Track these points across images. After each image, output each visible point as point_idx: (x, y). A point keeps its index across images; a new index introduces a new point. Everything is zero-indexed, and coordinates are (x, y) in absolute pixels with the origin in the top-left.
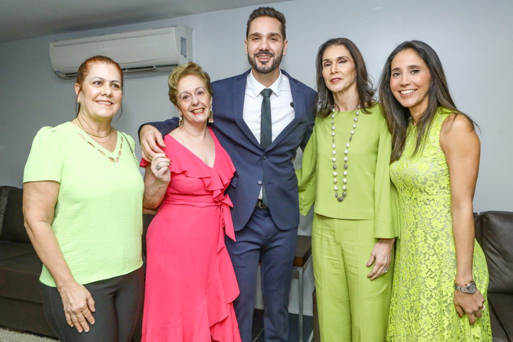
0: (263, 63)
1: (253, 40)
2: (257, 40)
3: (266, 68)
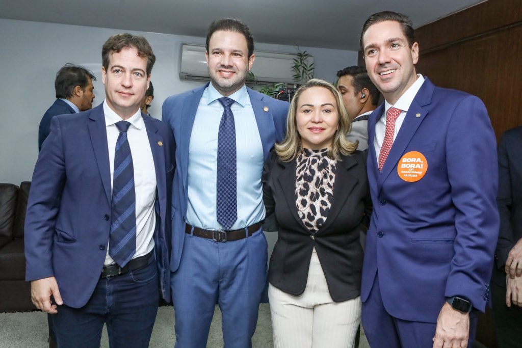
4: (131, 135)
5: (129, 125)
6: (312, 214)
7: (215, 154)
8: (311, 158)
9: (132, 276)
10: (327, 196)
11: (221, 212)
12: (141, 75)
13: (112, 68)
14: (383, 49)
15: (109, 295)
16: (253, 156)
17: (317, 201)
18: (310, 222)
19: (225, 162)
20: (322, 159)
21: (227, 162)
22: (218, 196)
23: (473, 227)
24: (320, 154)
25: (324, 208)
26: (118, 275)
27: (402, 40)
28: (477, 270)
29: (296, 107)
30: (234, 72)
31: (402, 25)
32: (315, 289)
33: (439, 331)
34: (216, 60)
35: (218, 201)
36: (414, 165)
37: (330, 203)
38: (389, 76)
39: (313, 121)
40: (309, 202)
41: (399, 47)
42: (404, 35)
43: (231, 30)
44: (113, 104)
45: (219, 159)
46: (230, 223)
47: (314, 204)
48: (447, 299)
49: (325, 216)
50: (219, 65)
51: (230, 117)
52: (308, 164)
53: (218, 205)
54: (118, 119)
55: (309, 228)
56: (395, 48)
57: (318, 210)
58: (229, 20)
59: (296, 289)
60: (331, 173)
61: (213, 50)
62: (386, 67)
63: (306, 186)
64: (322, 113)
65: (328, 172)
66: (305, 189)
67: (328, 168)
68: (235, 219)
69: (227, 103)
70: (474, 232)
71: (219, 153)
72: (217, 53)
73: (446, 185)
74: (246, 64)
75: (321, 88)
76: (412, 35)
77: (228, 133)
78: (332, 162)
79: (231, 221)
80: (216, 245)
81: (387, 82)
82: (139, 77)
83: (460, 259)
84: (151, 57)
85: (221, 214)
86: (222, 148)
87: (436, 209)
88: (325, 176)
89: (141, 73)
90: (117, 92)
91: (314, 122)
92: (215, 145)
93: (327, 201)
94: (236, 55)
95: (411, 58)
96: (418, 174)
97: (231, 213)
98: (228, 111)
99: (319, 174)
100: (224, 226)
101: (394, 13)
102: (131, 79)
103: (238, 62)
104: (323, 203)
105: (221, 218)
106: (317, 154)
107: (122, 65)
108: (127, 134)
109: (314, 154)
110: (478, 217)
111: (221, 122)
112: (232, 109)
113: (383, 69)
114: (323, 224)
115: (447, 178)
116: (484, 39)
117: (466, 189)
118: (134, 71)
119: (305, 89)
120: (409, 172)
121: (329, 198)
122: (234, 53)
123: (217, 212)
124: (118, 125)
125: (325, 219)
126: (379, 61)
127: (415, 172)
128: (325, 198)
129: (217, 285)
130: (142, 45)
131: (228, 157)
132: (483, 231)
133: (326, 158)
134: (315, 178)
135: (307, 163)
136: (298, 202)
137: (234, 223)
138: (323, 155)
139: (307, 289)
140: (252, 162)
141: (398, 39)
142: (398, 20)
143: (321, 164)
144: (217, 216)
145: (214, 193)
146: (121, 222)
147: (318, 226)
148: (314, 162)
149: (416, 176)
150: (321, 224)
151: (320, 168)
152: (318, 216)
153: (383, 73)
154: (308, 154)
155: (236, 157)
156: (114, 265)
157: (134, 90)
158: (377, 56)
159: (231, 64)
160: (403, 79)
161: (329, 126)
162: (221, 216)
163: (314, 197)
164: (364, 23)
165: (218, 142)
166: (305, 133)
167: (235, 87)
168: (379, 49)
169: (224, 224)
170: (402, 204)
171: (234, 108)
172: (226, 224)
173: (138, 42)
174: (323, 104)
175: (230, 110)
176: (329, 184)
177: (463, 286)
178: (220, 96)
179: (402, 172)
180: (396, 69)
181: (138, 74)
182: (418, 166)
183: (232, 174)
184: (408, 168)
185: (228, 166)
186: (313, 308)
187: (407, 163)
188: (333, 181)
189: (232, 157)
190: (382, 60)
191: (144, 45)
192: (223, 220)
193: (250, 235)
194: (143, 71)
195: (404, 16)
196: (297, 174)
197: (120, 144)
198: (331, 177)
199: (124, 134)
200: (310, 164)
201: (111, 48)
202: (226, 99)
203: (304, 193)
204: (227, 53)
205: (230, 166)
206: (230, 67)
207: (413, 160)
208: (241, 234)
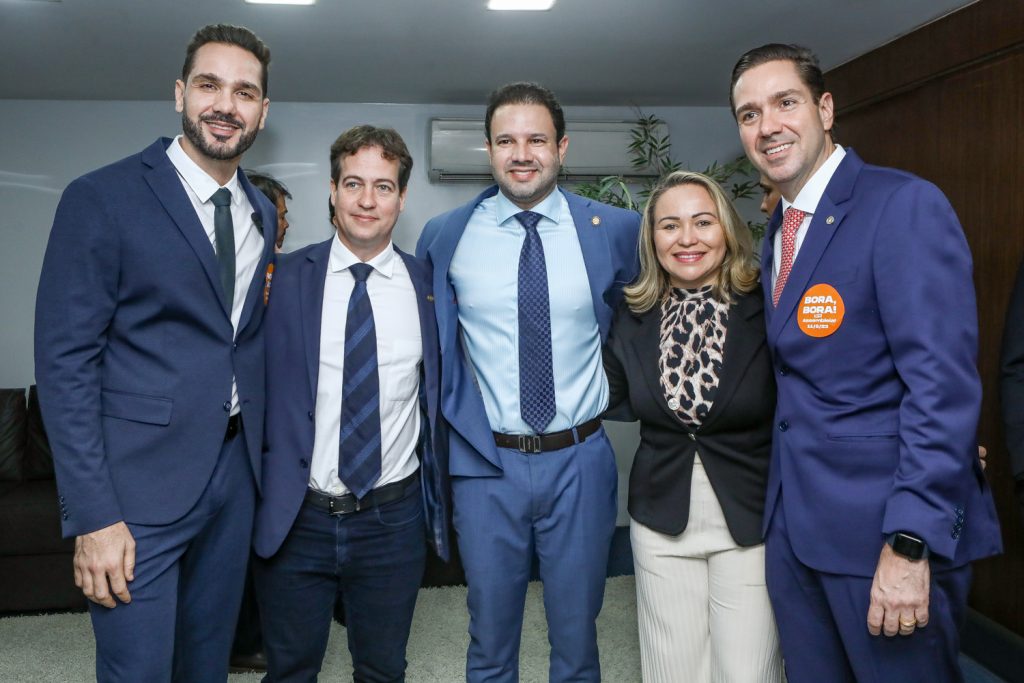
0: (219, 138)
1: (202, 87)
2: (210, 90)
3: (225, 150)
4: (373, 285)
5: (369, 270)
6: (688, 398)
7: (515, 306)
8: (685, 303)
9: (378, 516)
10: (711, 365)
11: (528, 403)
12: (390, 189)
13: (345, 180)
14: (767, 110)
15: (341, 544)
16: (577, 308)
17: (695, 375)
18: (685, 412)
19: (531, 320)
20: (704, 303)
21: (535, 319)
22: (522, 377)
23: (924, 413)
24: (699, 295)
25: (708, 386)
26: (356, 512)
27: (799, 93)
28: (935, 486)
29: (652, 222)
30: (535, 171)
31: (799, 68)
32: (704, 526)
33: (875, 593)
34: (504, 154)
35: (522, 384)
36: (822, 308)
37: (718, 376)
38: (781, 155)
39: (680, 242)
40: (682, 377)
41: (795, 105)
42: (803, 83)
43: (524, 102)
44: (348, 238)
45: (522, 316)
46: (543, 422)
47: (691, 380)
48: (886, 537)
49: (709, 400)
50: (510, 162)
51: (536, 244)
52: (681, 313)
53: (522, 391)
54: (354, 260)
55: (685, 421)
56: (788, 107)
57: (697, 391)
58: (519, 86)
59: (673, 524)
60: (719, 326)
61: (498, 138)
62: (775, 141)
63: (677, 350)
64: (694, 227)
65: (714, 325)
66: (677, 357)
67: (714, 319)
68: (552, 414)
69: (529, 221)
70: (924, 419)
71: (520, 305)
72: (504, 142)
73: (878, 339)
74: (553, 154)
75: (690, 187)
76: (817, 82)
77: (534, 271)
78: (721, 308)
79: (546, 418)
80: (524, 458)
81: (778, 166)
82: (386, 192)
83: (906, 466)
84: (403, 159)
85: (528, 406)
86: (525, 297)
87: (867, 382)
88: (709, 333)
89: (390, 185)
90: (352, 215)
91: (682, 245)
92: (514, 291)
93: (712, 375)
94: (536, 141)
95: (819, 121)
96: (828, 324)
97: (545, 404)
98: (532, 234)
99: (699, 330)
100: (533, 427)
101: (784, 47)
102: (373, 195)
103: (542, 153)
104: (706, 378)
105: (529, 413)
106: (695, 295)
107: (359, 175)
108: (366, 284)
109: (690, 296)
110: (931, 393)
111: (522, 253)
112: (538, 229)
113: (770, 145)
114: (707, 413)
115: (881, 327)
116: (986, 67)
117: (913, 345)
118: (379, 183)
119: (664, 191)
120: (814, 321)
121: (715, 370)
122: (533, 139)
123: (521, 403)
124: (353, 269)
125: (709, 405)
126: (761, 132)
127: (826, 321)
128: (709, 370)
129: (530, 525)
130: (390, 142)
131: (535, 312)
132: (940, 417)
133: (711, 301)
134: (692, 336)
135: (678, 312)
136: (664, 379)
137: (550, 422)
138: (706, 296)
139: (691, 525)
140: (579, 317)
141: (792, 91)
142: (791, 58)
143: (703, 312)
144: (522, 411)
145: (515, 371)
146: (356, 425)
147: (699, 417)
148: (690, 308)
149: (827, 326)
150: (703, 414)
151: (700, 319)
152: (698, 400)
153: (771, 151)
154: (681, 297)
155: (548, 311)
156: (349, 494)
157: (377, 212)
158: (757, 124)
159: (530, 158)
160: (806, 159)
161: (710, 247)
162: (528, 410)
163: (692, 369)
164: (733, 68)
165: (519, 287)
166: (669, 263)
167: (541, 193)
168: (760, 110)
169: (533, 424)
170: (813, 375)
171: (542, 227)
172: (536, 423)
173: (383, 136)
174: (696, 213)
175: (536, 233)
176: (715, 346)
177: (912, 515)
178: (518, 210)
179: (804, 321)
180: (792, 143)
181: (383, 187)
182: (829, 309)
183: (543, 340)
184: (813, 315)
185: (536, 327)
186: (706, 557)
187: (811, 305)
188: (723, 339)
189: (542, 311)
190: (767, 129)
191: (393, 141)
192: (532, 416)
193: (582, 440)
194: (391, 182)
195: (804, 49)
196: (663, 331)
197: (354, 301)
198: (719, 333)
199: (362, 284)
200: (685, 313)
201: (343, 149)
202: (527, 214)
203: (674, 363)
204: (521, 141)
205: (539, 326)
206: (529, 162)
207: (820, 299)
208: (565, 439)
